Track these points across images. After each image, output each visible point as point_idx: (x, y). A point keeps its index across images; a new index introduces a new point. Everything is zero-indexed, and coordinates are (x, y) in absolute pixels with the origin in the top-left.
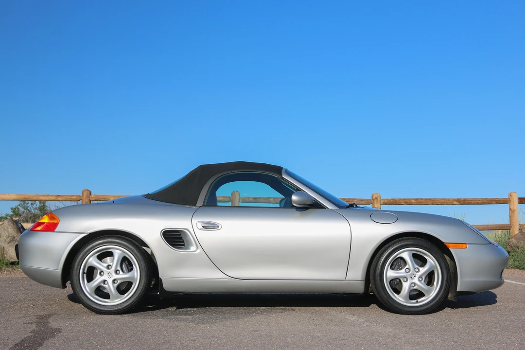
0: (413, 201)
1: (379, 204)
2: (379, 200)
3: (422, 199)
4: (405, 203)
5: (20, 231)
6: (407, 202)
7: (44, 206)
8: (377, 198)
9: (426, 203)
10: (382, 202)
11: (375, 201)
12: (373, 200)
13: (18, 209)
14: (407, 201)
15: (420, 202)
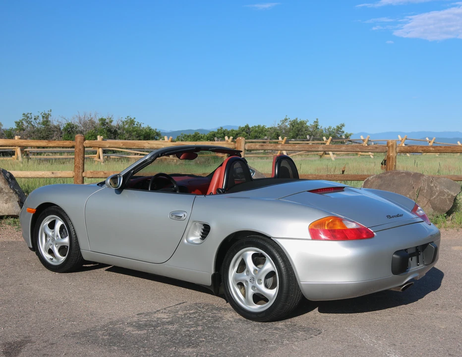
0: (431, 149)
1: (394, 152)
2: (395, 147)
3: (441, 147)
4: (422, 151)
5: (8, 181)
6: (425, 150)
7: (47, 121)
8: (392, 146)
9: (445, 151)
10: (398, 149)
11: (391, 149)
12: (389, 147)
13: (22, 123)
14: (425, 148)
15: (438, 150)
